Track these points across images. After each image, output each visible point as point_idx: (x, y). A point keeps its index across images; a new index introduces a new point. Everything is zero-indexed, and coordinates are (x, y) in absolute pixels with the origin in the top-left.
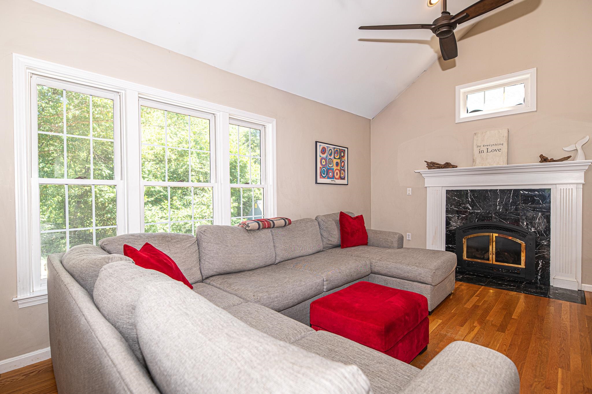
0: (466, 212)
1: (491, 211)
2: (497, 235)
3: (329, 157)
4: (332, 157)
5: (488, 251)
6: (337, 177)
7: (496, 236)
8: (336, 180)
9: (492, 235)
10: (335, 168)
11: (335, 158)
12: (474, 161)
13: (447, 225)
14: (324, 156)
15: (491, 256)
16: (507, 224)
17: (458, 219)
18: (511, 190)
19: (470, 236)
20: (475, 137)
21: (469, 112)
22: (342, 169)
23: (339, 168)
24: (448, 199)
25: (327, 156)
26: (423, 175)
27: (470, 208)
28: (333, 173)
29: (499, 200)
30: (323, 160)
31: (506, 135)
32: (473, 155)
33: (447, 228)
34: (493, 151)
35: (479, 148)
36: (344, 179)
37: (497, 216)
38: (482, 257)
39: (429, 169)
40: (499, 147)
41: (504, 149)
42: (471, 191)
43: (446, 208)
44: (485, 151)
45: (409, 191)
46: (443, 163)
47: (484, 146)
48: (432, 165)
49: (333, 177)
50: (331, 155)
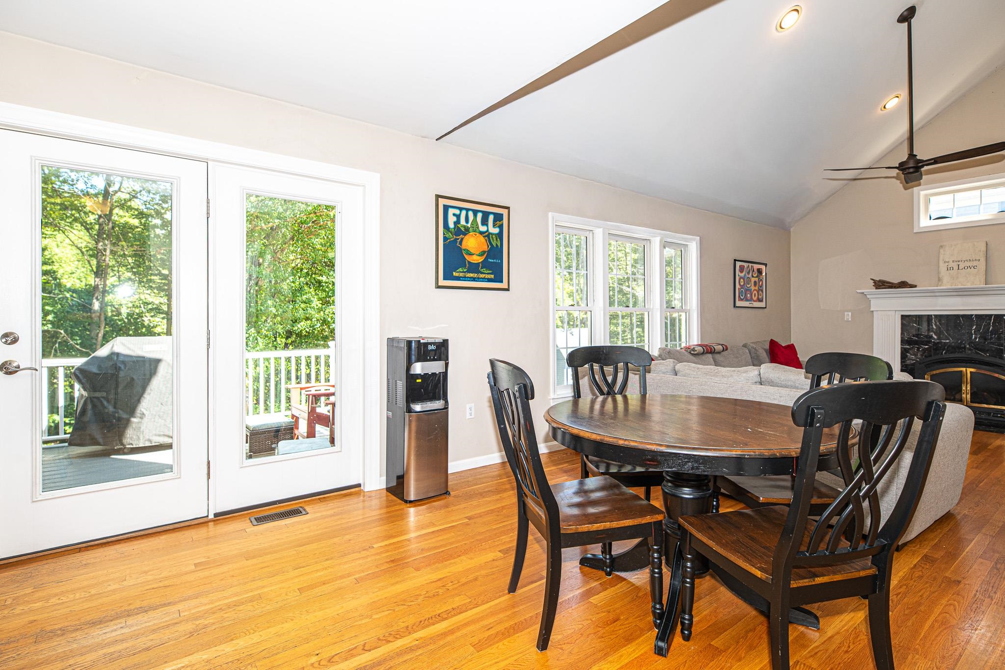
0: (930, 342)
1: (964, 340)
2: (972, 370)
3: (747, 276)
4: (750, 276)
5: (960, 390)
6: (755, 299)
7: (971, 372)
8: (754, 303)
9: (966, 370)
10: (753, 288)
11: (753, 277)
12: (939, 280)
13: (902, 358)
14: (742, 275)
15: (964, 396)
16: (986, 356)
17: (918, 349)
18: (991, 315)
19: (934, 372)
20: (942, 251)
21: (932, 219)
22: (760, 290)
23: (757, 288)
24: (903, 325)
25: (745, 275)
26: (868, 296)
27: (936, 337)
28: (751, 295)
29: (974, 327)
30: (742, 280)
31: (984, 249)
32: (939, 273)
33: (902, 362)
34: (966, 268)
35: (947, 264)
36: (761, 301)
37: (972, 347)
38: (952, 398)
39: (876, 288)
40: (975, 263)
41: (982, 265)
42: (936, 316)
43: (901, 338)
44: (956, 268)
45: (848, 316)
46: (896, 281)
47: (953, 261)
48: (880, 284)
49: (751, 299)
50: (748, 273)
